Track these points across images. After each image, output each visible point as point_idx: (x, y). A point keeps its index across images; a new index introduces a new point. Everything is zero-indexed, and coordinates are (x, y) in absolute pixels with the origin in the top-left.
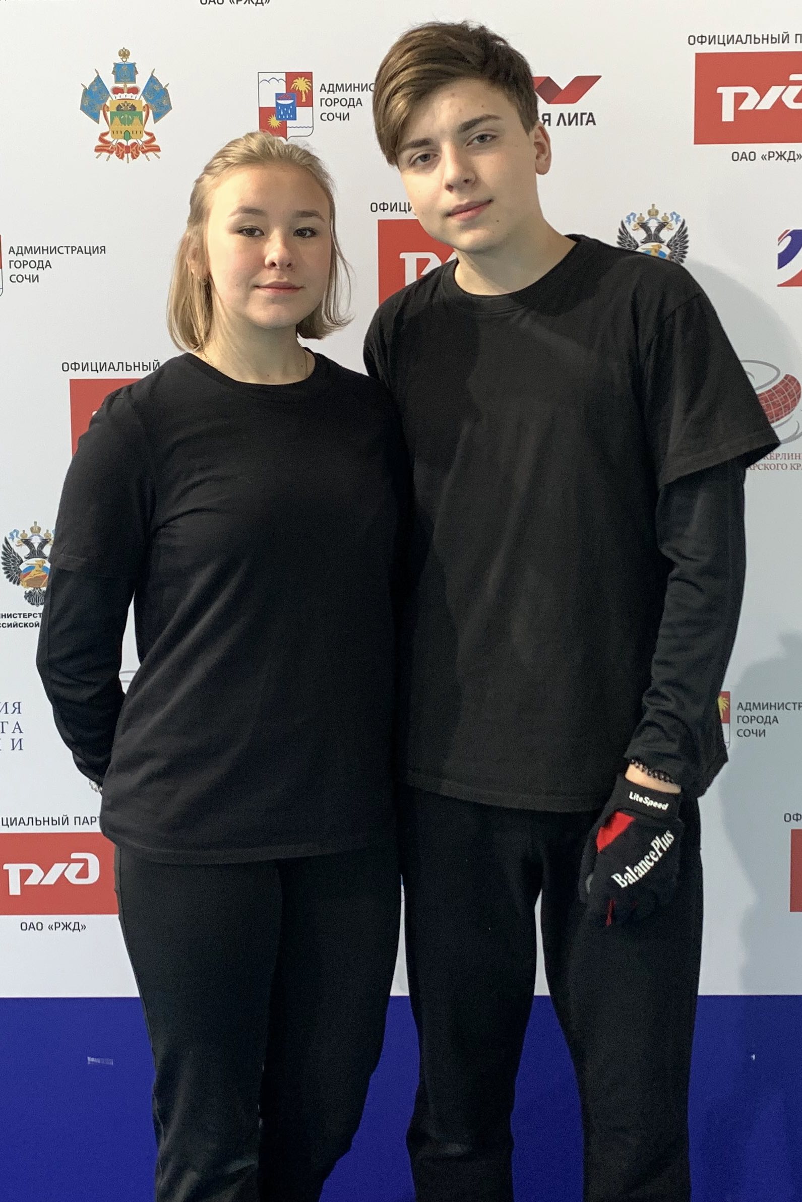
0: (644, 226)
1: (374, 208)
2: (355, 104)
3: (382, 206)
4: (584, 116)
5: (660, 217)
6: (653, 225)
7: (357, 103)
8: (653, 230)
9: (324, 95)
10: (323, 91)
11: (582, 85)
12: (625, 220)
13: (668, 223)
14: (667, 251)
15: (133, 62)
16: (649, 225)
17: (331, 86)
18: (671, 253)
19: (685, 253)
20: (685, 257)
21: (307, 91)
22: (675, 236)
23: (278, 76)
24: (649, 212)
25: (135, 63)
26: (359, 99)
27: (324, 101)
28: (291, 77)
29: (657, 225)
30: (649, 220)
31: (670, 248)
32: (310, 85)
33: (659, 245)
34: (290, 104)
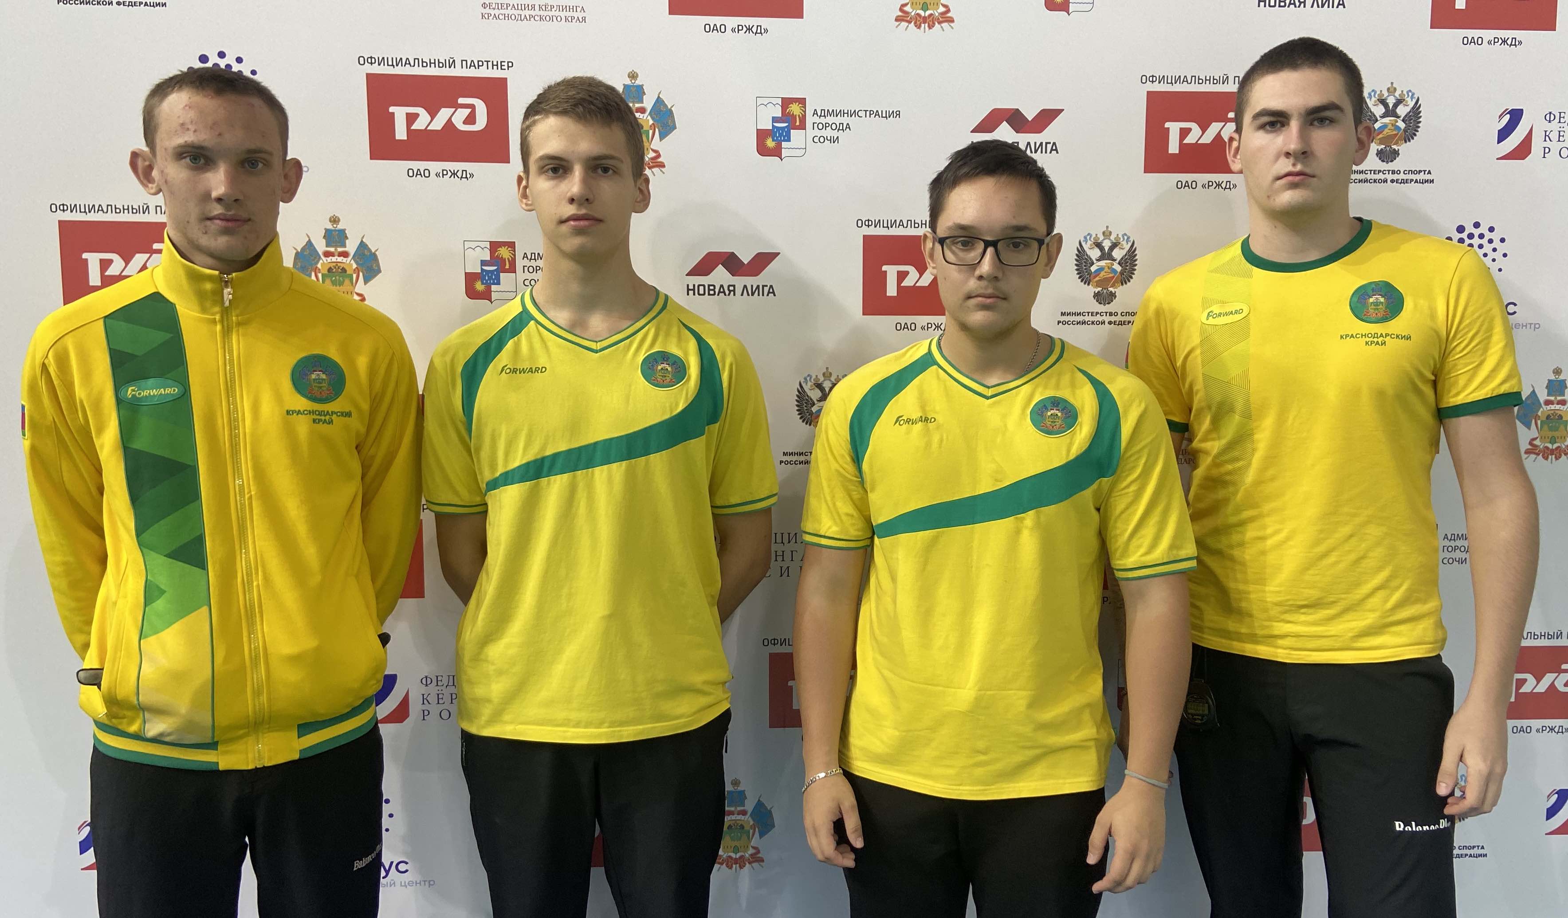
0: (1099, 245)
1: (860, 225)
2: (844, 128)
3: (867, 223)
4: (1048, 145)
5: (1113, 237)
6: (1107, 245)
7: (846, 128)
8: (1107, 249)
9: (816, 119)
10: (815, 115)
11: (1047, 117)
12: (1082, 239)
13: (1119, 243)
14: (1118, 268)
15: (641, 84)
16: (1103, 245)
17: (823, 111)
18: (1122, 270)
19: (1135, 270)
20: (1134, 274)
21: (801, 116)
22: (1126, 255)
23: (774, 101)
24: (1104, 233)
25: (643, 85)
26: (848, 124)
27: (816, 125)
28: (786, 102)
29: (1110, 245)
30: (1104, 240)
31: (1121, 266)
32: (804, 109)
33: (1111, 263)
34: (786, 127)
